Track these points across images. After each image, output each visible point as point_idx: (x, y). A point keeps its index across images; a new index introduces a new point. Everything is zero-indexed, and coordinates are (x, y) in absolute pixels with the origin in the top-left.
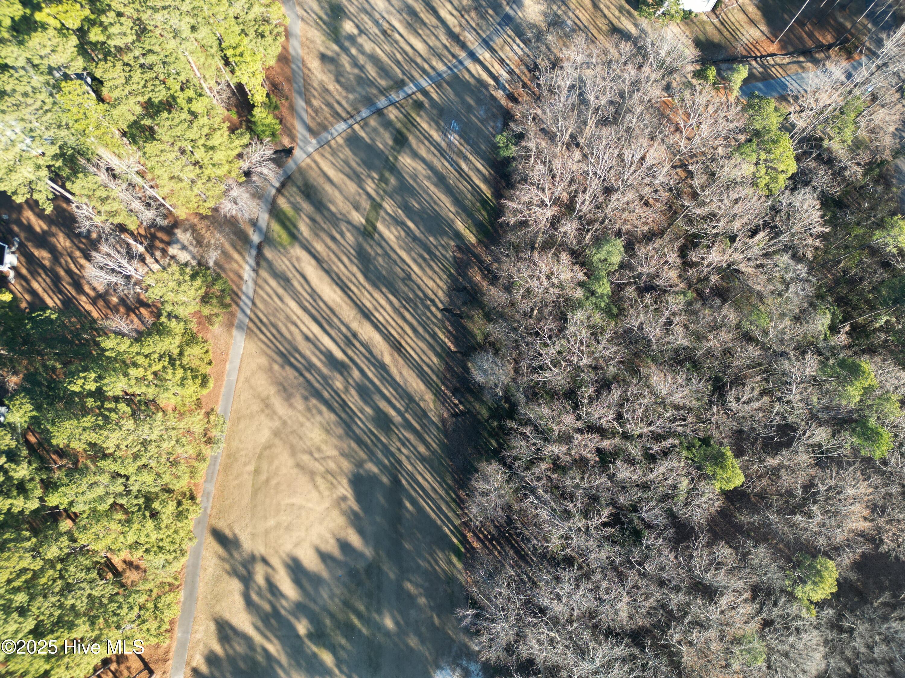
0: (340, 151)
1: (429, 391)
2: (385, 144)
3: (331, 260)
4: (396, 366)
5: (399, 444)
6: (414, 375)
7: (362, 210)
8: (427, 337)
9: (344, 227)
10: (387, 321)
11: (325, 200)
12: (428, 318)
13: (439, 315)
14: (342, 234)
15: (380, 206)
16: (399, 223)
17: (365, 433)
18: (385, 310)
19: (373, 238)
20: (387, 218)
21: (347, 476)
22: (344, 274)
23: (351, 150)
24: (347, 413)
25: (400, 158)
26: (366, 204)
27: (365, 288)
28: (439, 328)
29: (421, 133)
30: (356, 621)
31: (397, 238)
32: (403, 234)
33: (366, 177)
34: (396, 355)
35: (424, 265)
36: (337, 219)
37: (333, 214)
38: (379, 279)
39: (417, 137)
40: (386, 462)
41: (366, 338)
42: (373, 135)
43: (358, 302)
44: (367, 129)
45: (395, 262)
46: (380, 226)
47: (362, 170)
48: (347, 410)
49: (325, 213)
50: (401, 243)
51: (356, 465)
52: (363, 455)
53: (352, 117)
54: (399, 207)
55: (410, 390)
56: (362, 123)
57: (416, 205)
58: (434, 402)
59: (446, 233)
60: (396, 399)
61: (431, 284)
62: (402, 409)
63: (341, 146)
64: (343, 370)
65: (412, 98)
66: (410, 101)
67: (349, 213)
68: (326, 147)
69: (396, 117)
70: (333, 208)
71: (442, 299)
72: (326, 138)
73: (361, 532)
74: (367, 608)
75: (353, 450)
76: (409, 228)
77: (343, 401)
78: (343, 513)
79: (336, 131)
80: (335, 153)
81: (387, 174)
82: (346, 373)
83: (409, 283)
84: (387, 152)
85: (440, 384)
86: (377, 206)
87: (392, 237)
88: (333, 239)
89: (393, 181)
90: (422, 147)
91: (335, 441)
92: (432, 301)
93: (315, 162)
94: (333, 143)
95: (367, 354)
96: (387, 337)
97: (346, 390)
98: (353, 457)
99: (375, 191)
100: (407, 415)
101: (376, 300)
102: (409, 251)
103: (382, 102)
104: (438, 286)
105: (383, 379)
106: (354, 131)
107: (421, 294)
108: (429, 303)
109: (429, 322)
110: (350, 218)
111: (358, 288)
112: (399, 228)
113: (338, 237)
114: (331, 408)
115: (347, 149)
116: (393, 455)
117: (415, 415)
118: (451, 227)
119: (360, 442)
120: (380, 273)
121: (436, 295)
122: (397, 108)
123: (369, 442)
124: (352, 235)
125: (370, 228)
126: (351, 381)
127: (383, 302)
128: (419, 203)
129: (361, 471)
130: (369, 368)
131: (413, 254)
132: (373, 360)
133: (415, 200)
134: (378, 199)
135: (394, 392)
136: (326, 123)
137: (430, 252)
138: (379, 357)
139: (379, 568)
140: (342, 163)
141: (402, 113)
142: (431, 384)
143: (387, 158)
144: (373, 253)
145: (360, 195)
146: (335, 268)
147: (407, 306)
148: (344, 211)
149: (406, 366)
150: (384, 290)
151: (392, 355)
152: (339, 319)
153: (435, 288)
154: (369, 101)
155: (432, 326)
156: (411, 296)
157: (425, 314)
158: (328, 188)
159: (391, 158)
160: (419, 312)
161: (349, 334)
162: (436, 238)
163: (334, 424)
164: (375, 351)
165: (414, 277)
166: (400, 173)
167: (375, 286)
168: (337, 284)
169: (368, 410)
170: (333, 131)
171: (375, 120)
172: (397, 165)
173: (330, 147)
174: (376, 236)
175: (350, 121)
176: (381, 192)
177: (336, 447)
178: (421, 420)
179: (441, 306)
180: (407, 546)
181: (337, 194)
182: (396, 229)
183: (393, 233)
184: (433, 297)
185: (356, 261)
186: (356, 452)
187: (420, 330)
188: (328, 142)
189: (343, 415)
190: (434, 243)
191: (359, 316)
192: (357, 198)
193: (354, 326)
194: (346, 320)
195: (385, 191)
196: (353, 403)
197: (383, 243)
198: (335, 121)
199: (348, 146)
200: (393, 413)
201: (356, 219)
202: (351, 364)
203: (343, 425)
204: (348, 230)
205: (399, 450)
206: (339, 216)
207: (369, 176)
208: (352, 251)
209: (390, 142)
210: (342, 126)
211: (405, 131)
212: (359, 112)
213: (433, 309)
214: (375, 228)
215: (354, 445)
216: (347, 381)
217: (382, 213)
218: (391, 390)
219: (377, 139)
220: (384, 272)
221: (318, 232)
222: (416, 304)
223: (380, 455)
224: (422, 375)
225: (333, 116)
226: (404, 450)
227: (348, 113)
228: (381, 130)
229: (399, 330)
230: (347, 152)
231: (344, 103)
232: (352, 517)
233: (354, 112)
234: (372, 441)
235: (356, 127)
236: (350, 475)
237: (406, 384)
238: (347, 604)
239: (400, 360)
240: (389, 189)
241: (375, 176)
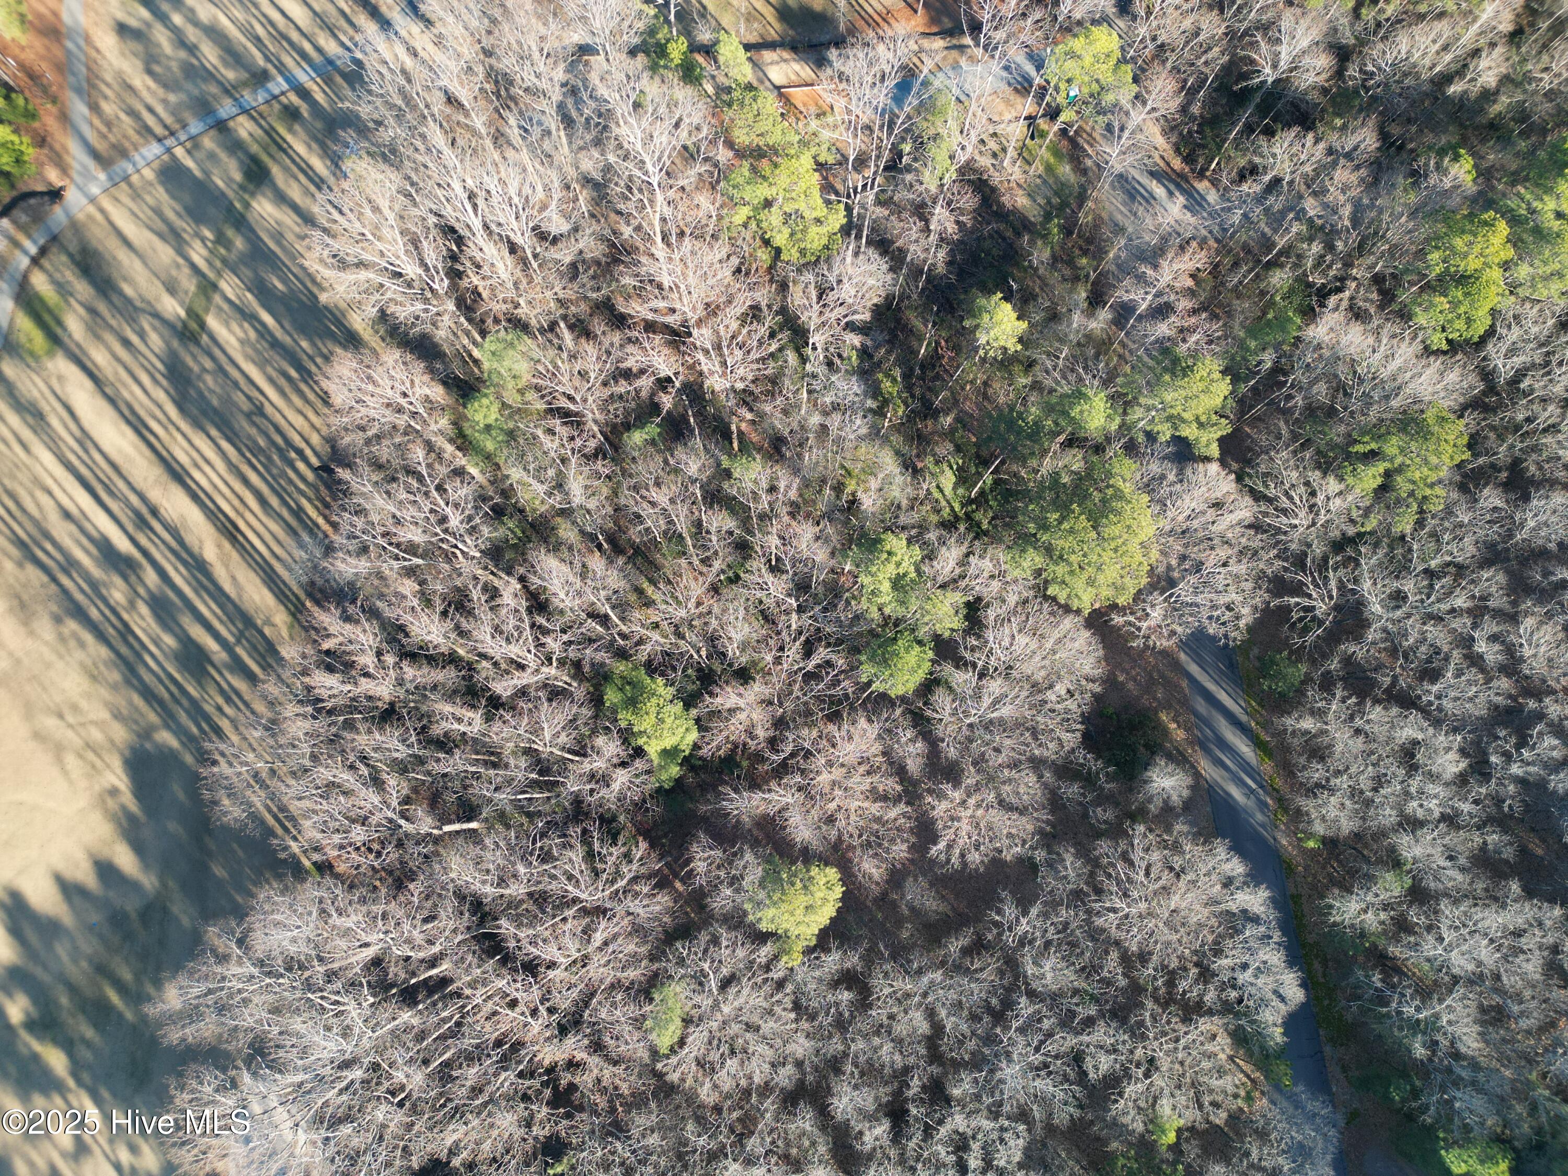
0: (150, 193)
1: (282, 608)
2: (229, 180)
3: (120, 380)
4: (227, 566)
5: (220, 700)
6: (258, 581)
7: (181, 294)
8: (285, 513)
9: (146, 323)
10: (215, 487)
11: (115, 275)
12: (291, 482)
13: (310, 476)
14: (142, 335)
15: (215, 287)
16: (245, 315)
17: (161, 681)
18: (213, 467)
19: (197, 342)
20: (225, 306)
21: (122, 754)
22: (141, 405)
23: (167, 191)
24: (131, 647)
25: (254, 204)
26: (189, 284)
27: (178, 429)
28: (309, 500)
29: (293, 161)
30: (114, 997)
31: (242, 342)
32: (252, 335)
33: (192, 237)
34: (227, 545)
35: (288, 390)
36: (136, 309)
37: (128, 301)
38: (204, 413)
39: (286, 169)
40: (195, 730)
41: (175, 517)
42: (209, 165)
43: (164, 453)
44: (197, 154)
45: (236, 384)
46: (212, 322)
47: (185, 225)
48: (131, 639)
49: (115, 299)
50: (249, 351)
51: (139, 736)
52: (153, 717)
53: (172, 134)
54: (249, 290)
55: (247, 606)
56: (188, 145)
57: (280, 286)
58: (291, 627)
59: (332, 336)
60: (221, 621)
61: (298, 421)
62: (231, 639)
63: (151, 184)
64: (129, 572)
65: (280, 102)
66: (277, 106)
67: (158, 299)
68: (123, 185)
69: (251, 135)
70: (128, 290)
71: (318, 448)
72: (125, 171)
73: (138, 847)
74: (137, 976)
75: (137, 709)
76: (263, 325)
77: (126, 625)
78: (113, 818)
79: (144, 158)
80: (139, 196)
81: (230, 233)
82: (133, 578)
83: (257, 419)
84: (230, 194)
85: (302, 596)
86: (208, 287)
87: (233, 341)
88: (126, 343)
89: (239, 243)
90: (295, 185)
91: (104, 693)
92: (300, 452)
93: (102, 211)
94: (135, 178)
95: (173, 544)
96: (214, 514)
97: (132, 605)
98: (136, 722)
99: (207, 260)
100: (239, 650)
101: (198, 451)
102: (261, 364)
103: (226, 108)
104: (313, 426)
105: (199, 587)
106: (174, 157)
107: (279, 440)
108: (293, 455)
109: (291, 489)
110: (159, 307)
111: (166, 428)
112: (246, 325)
113: (135, 339)
114: (101, 636)
115: (161, 189)
116: (208, 718)
117: (253, 650)
118: (339, 323)
119: (148, 694)
120: (208, 403)
121: (307, 442)
122: (253, 118)
123: (166, 696)
124: (162, 336)
125: (194, 326)
126: (141, 591)
127: (210, 453)
128: (284, 281)
129: (148, 746)
130: (176, 569)
131: (269, 370)
132: (185, 555)
133: (279, 277)
134: (211, 275)
135: (218, 611)
136: (127, 144)
137: (300, 368)
138: (196, 550)
139: (165, 910)
140: (150, 213)
141: (261, 127)
142: (287, 597)
143: (232, 204)
144: (196, 369)
145: (178, 266)
146: (126, 394)
147: (254, 460)
148: (150, 296)
149: (244, 565)
150: (214, 432)
151: (219, 546)
152: (129, 483)
153: (306, 429)
154: (204, 108)
155: (295, 495)
156: (262, 442)
157: (284, 474)
158: (123, 256)
159: (238, 205)
160: (275, 471)
161: (144, 511)
162: (314, 344)
163: (105, 664)
164: (189, 539)
165: (269, 409)
166: (253, 231)
167: (198, 425)
168: (129, 422)
169: (169, 640)
170: (137, 158)
171: (211, 138)
172: (249, 217)
173: (130, 185)
174: (205, 338)
175: (170, 142)
176: (218, 264)
177: (106, 704)
178: (263, 657)
179: (315, 461)
180: (219, 871)
181: (137, 265)
182: (241, 327)
183: (234, 334)
184: (303, 445)
185: (164, 382)
186: (142, 715)
187: (274, 502)
188: (126, 178)
189: (124, 650)
190: (310, 351)
191: (165, 477)
192: (174, 272)
193: (155, 495)
194: (140, 484)
195: (224, 261)
196: (144, 630)
197: (217, 352)
198: (141, 141)
199: (162, 183)
200: (211, 645)
201: (170, 309)
202: (144, 561)
203: (123, 667)
204: (155, 329)
205: (219, 709)
206: (138, 304)
207: (197, 235)
208: (159, 365)
209: (238, 176)
210: (153, 150)
211: (265, 158)
212: (184, 126)
213: (301, 466)
214: (202, 325)
215: (138, 700)
216: (136, 592)
217: (217, 298)
218: (214, 606)
219: (215, 171)
220: (215, 402)
221: (100, 332)
222: (269, 458)
223: (183, 718)
224: (271, 579)
225: (139, 133)
226: (228, 710)
227: (166, 127)
228: (223, 155)
229: (236, 502)
230: (161, 194)
231: (160, 109)
232: (125, 823)
233: (177, 126)
234: (172, 694)
235: (179, 152)
236: (127, 753)
237: (240, 597)
238: (102, 970)
239: (235, 555)
240: (233, 257)
241: (208, 234)
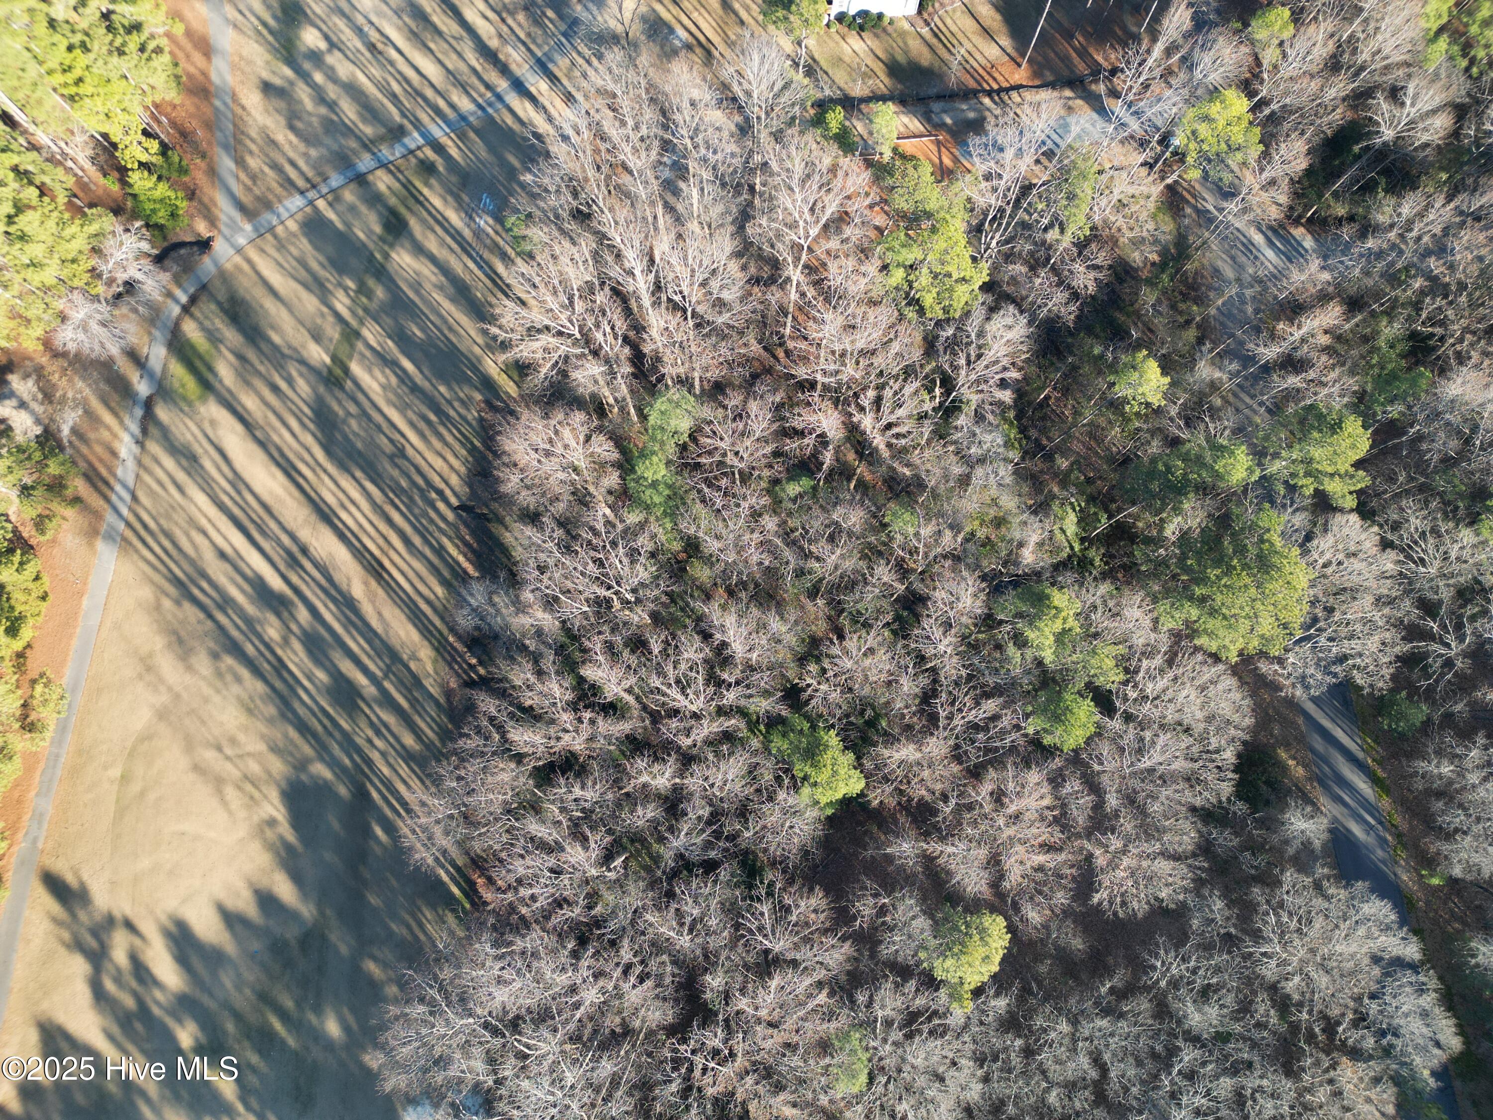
0: (293, 244)
1: (426, 643)
2: (369, 232)
3: (269, 424)
4: (373, 602)
5: (370, 733)
6: (403, 617)
7: (326, 342)
8: (428, 552)
9: (293, 369)
10: (361, 526)
11: (263, 324)
12: (432, 521)
13: (450, 516)
14: (290, 381)
15: (357, 335)
16: (387, 362)
17: (314, 714)
18: (358, 508)
19: (342, 388)
20: (368, 354)
21: (278, 785)
22: (291, 448)
23: (310, 242)
24: (285, 681)
25: (394, 255)
26: (333, 332)
27: (325, 471)
28: (450, 538)
29: (430, 213)
30: (277, 1025)
31: (383, 387)
32: (394, 380)
33: (335, 286)
34: (373, 584)
35: (428, 433)
36: (283, 356)
37: (276, 348)
38: (350, 456)
39: (423, 221)
40: (347, 761)
41: (324, 554)
42: (349, 217)
43: (313, 494)
44: (339, 207)
45: (379, 428)
46: (355, 368)
47: (328, 275)
48: (286, 675)
49: (263, 346)
50: (391, 396)
51: (295, 767)
52: (308, 750)
53: (314, 186)
54: (390, 337)
55: (395, 642)
56: (330, 197)
57: (418, 333)
58: (435, 662)
59: (468, 380)
60: (369, 656)
61: (438, 463)
62: (379, 673)
63: (294, 235)
64: (281, 608)
65: (416, 157)
66: (413, 161)
67: (304, 346)
68: (268, 236)
69: (389, 188)
70: (276, 338)
71: (457, 489)
72: (270, 223)
73: (296, 877)
74: (298, 1004)
75: (292, 741)
76: (404, 371)
77: (280, 660)
78: (270, 847)
79: (287, 210)
80: (283, 246)
81: (371, 282)
82: (285, 614)
83: (400, 461)
84: (371, 246)
85: (445, 631)
86: (351, 335)
87: (375, 386)
88: (275, 389)
89: (380, 293)
90: (431, 236)
91: (262, 727)
92: (440, 493)
93: (249, 261)
94: (280, 230)
95: (323, 581)
96: (360, 553)
97: (286, 641)
98: (291, 754)
99: (350, 309)
100: (387, 684)
101: (344, 492)
102: (402, 409)
103: (365, 162)
104: (451, 467)
105: (348, 624)
106: (316, 209)
107: (420, 481)
108: (434, 495)
109: (432, 528)
110: (305, 354)
111: (314, 471)
112: (387, 371)
113: (283, 385)
114: (257, 672)
115: (305, 241)
116: (359, 750)
117: (401, 684)
118: (475, 369)
119: (303, 728)
120: (353, 446)
121: (446, 483)
122: (390, 172)
123: (319, 729)
124: (308, 382)
125: (338, 372)
126: (294, 627)
127: (356, 494)
128: (422, 330)
129: (304, 777)
130: (326, 606)
131: (410, 414)
132: (333, 592)
133: (417, 324)
134: (354, 323)
135: (366, 646)
136: (271, 197)
137: (439, 411)
138: (344, 587)
139: (323, 938)
140: (295, 263)
141: (398, 180)
142: (430, 632)
143: (372, 255)
144: (341, 413)
145: (323, 315)
146: (276, 438)
147: (397, 501)
148: (295, 343)
149: (390, 602)
150: (359, 474)
151: (366, 584)
152: (279, 523)
153: (446, 471)
154: (343, 161)
155: (437, 534)
156: (404, 483)
157: (426, 515)
158: (270, 305)
159: (378, 256)
160: (417, 511)
161: (295, 549)
162: (450, 388)
163: (261, 698)
164: (337, 577)
165: (410, 451)
166: (393, 281)
167: (343, 467)
168: (278, 465)
169: (321, 675)
170: (281, 210)
171: (351, 192)
172: (389, 267)
173: (275, 236)
174: (349, 384)
175: (311, 194)
176: (360, 312)
177: (263, 737)
178: (410, 691)
179: (454, 501)
180: (374, 900)
181: (284, 314)
182: (383, 372)
183: (376, 380)
184: (442, 486)
185: (312, 426)
186: (296, 746)
187: (417, 541)
188: (271, 230)
189: (278, 684)
190: (448, 396)
191: (314, 518)
192: (319, 321)
193: (305, 534)
194: (291, 524)
195: (366, 310)
196: (296, 665)
197: (361, 397)
198: (285, 193)
199: (306, 235)
200: (361, 680)
201: (316, 355)
202: (296, 599)
203: (277, 701)
204: (301, 375)
205: (370, 741)
206: (286, 351)
207: (340, 285)
208: (306, 410)
209: (378, 229)
210: (297, 202)
211: (403, 210)
212: (325, 179)
213: (441, 505)
214: (346, 371)
215: (293, 733)
216: (288, 628)
217: (360, 346)
218: (362, 642)
219: (356, 223)
220: (359, 445)
221: (249, 377)
222: (411, 499)
223: (337, 751)
224: (416, 616)
225: (281, 185)
226: (378, 743)
227: (308, 180)
228: (363, 209)
229: (381, 541)
230: (305, 244)
231: (301, 163)
232: (283, 854)
233: (317, 180)
234: (325, 727)
235: (321, 204)
236: (284, 784)
237: (387, 633)
238: (265, 998)
239: (380, 592)
240: (374, 306)
241: (351, 284)
